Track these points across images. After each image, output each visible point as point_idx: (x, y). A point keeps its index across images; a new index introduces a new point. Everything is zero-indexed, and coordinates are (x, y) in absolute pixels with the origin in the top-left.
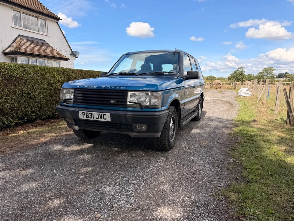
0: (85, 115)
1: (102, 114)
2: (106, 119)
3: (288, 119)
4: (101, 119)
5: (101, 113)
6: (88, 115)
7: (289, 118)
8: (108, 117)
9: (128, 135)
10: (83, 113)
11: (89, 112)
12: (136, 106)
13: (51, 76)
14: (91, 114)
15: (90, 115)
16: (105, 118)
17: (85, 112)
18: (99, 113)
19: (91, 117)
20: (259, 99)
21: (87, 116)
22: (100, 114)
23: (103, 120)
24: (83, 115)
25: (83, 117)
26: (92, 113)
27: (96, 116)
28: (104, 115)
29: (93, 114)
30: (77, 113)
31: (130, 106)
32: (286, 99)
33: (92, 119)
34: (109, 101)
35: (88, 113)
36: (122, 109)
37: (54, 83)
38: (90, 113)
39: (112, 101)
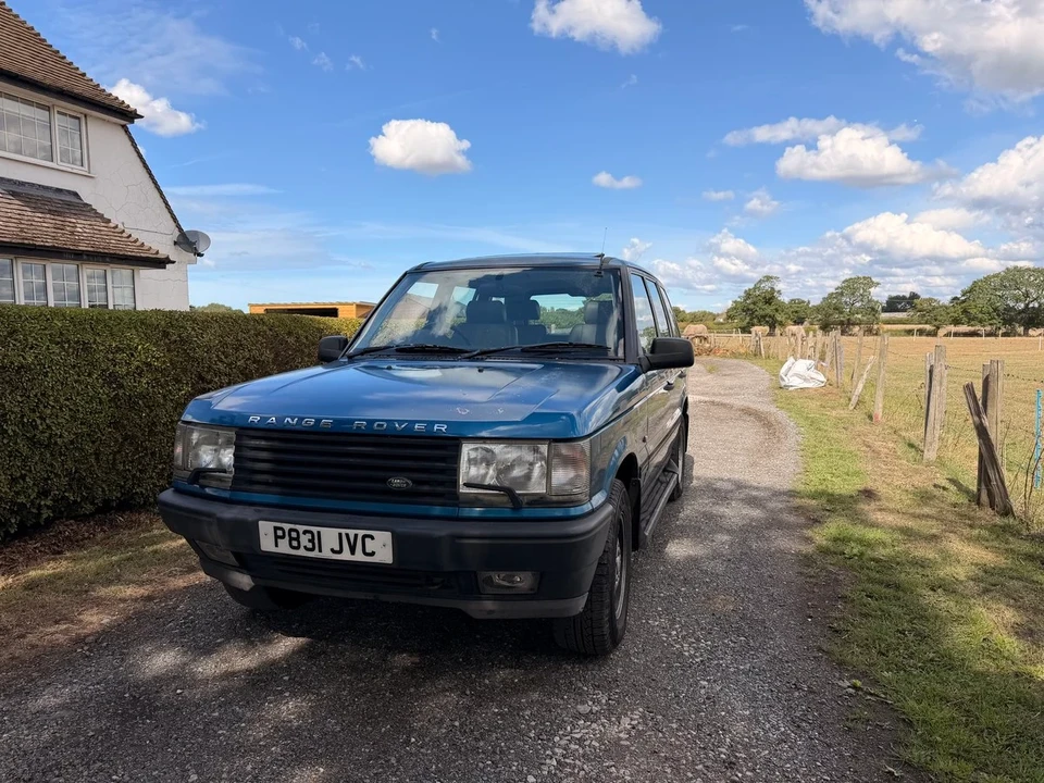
0: (283, 537)
1: (356, 536)
2: (373, 554)
3: (983, 487)
4: (353, 551)
5: (352, 533)
6: (297, 539)
7: (986, 486)
8: (381, 547)
9: (460, 612)
10: (276, 529)
11: (301, 528)
12: (493, 498)
13: (118, 350)
14: (309, 536)
15: (304, 539)
16: (368, 550)
17: (287, 527)
18: (343, 531)
19: (310, 545)
20: (854, 400)
21: (294, 540)
22: (347, 535)
23: (359, 557)
24: (277, 537)
25: (277, 546)
26: (315, 529)
27: (330, 542)
28: (364, 537)
29: (319, 533)
30: (252, 531)
31: (474, 501)
32: (976, 419)
33: (315, 554)
34: (384, 480)
35: (296, 531)
36: (437, 510)
37: (128, 374)
38: (305, 532)
39: (397, 482)
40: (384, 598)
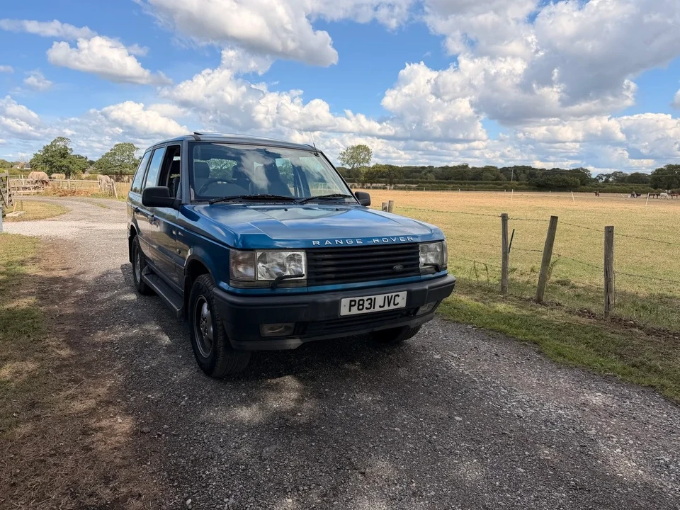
0: (355, 305)
1: (392, 296)
4: (389, 305)
5: (390, 295)
6: (363, 305)
8: (401, 300)
10: (351, 301)
11: (365, 298)
12: (430, 270)
14: (369, 301)
15: (367, 304)
16: (396, 303)
17: (357, 299)
18: (386, 295)
19: (369, 306)
21: (361, 305)
22: (388, 297)
23: (392, 307)
24: (351, 306)
25: (350, 311)
26: (373, 297)
27: (379, 302)
28: (395, 296)
29: (375, 298)
30: (337, 305)
31: (426, 272)
33: (372, 310)
34: (392, 267)
35: (363, 300)
39: (398, 267)
40: (377, 329)
